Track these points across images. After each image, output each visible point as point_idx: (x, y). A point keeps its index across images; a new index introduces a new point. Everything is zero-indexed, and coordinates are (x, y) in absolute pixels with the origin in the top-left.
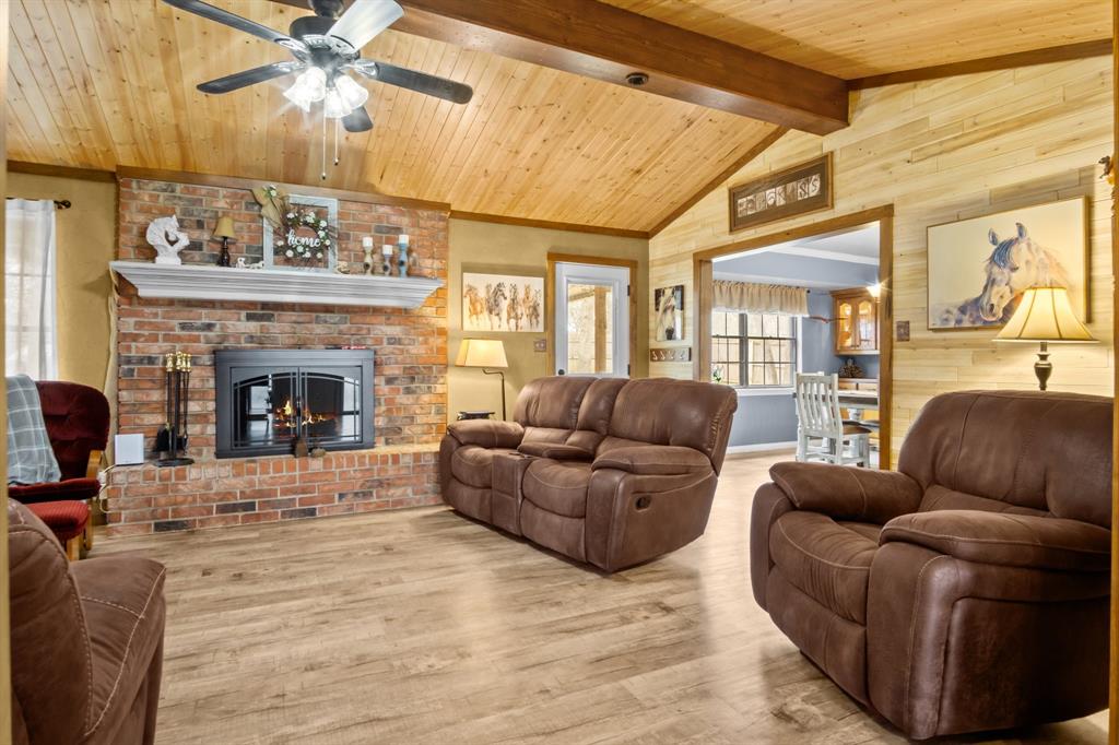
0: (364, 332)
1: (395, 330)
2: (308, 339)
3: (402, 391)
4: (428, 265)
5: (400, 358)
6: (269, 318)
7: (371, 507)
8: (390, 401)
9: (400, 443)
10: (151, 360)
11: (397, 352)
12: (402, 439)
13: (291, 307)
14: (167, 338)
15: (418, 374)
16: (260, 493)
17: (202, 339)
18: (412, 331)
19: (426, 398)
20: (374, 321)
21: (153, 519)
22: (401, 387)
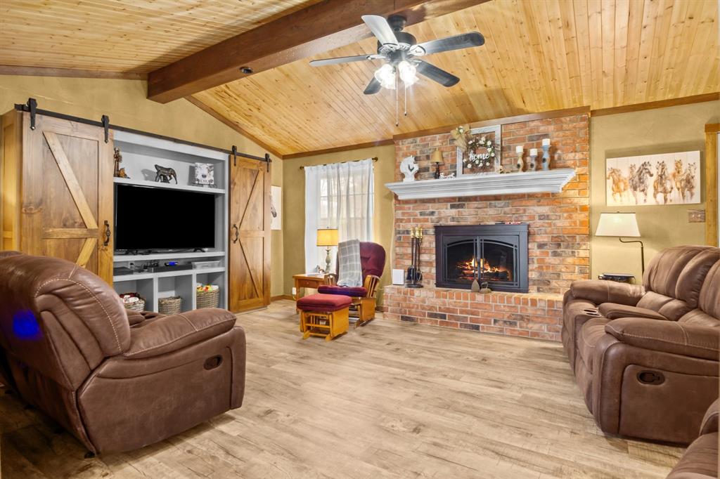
0: (521, 212)
1: (544, 210)
2: (485, 218)
3: (550, 254)
4: (570, 157)
5: (549, 230)
6: (462, 206)
7: (515, 333)
8: (541, 261)
9: (548, 292)
10: (408, 232)
11: (546, 225)
12: (550, 289)
13: (475, 199)
14: (415, 220)
15: (563, 241)
16: (448, 310)
17: (430, 221)
18: (558, 209)
19: (570, 260)
20: (529, 204)
21: (401, 313)
22: (550, 251)
